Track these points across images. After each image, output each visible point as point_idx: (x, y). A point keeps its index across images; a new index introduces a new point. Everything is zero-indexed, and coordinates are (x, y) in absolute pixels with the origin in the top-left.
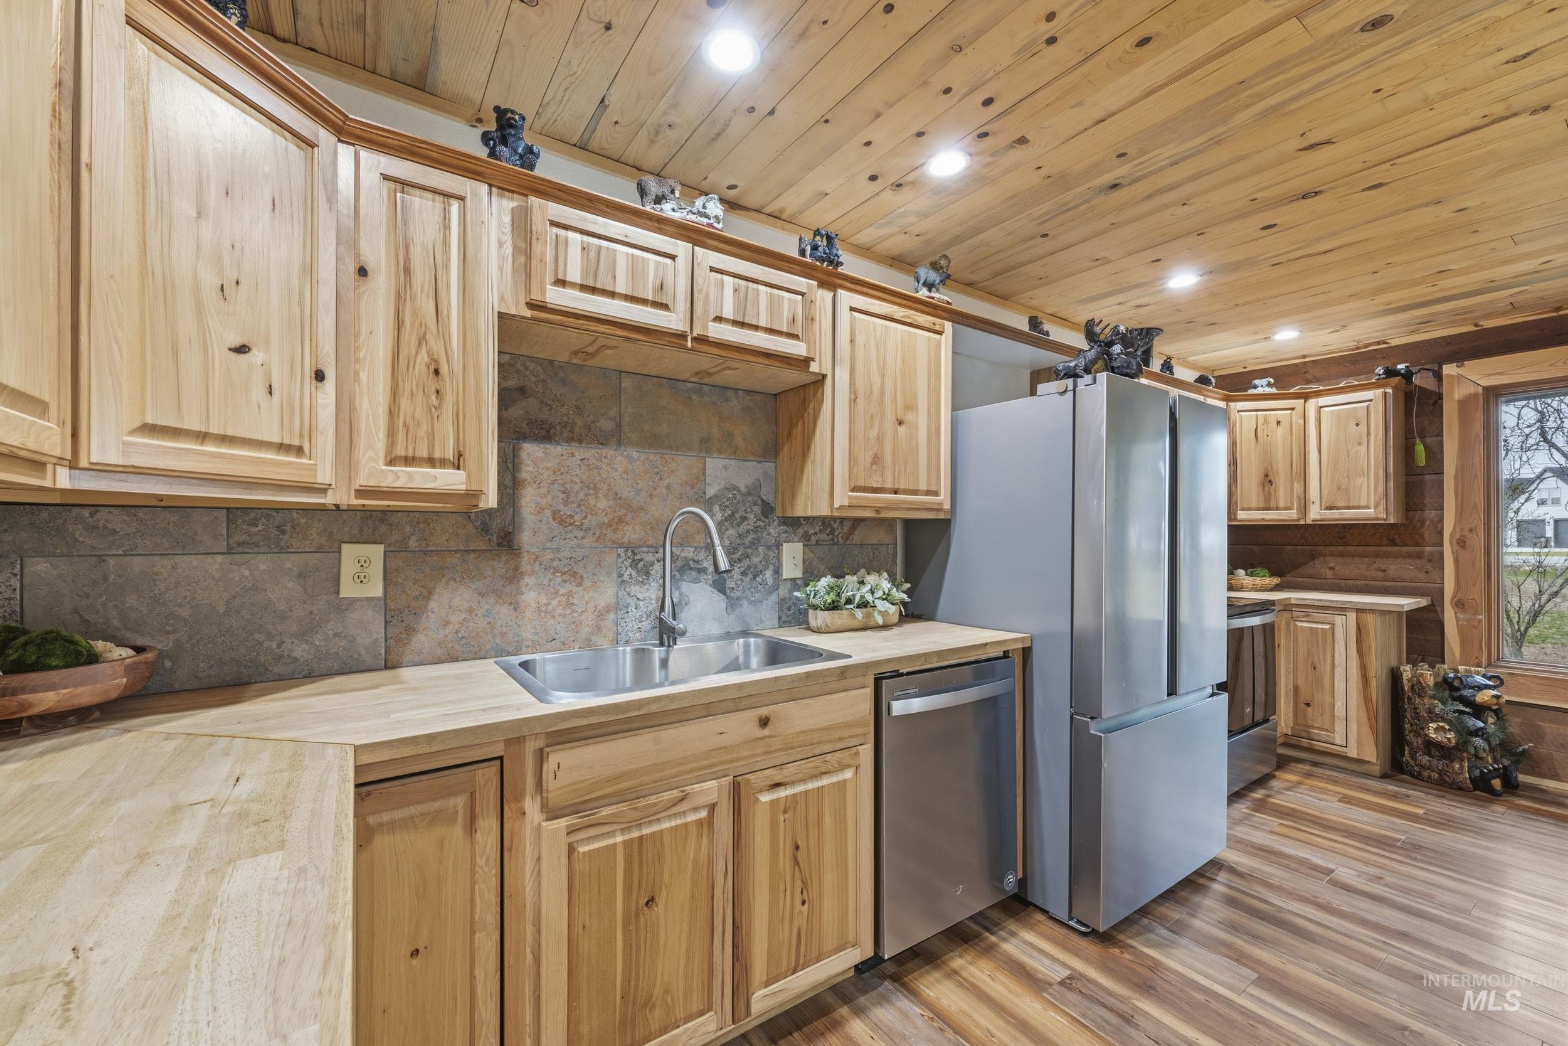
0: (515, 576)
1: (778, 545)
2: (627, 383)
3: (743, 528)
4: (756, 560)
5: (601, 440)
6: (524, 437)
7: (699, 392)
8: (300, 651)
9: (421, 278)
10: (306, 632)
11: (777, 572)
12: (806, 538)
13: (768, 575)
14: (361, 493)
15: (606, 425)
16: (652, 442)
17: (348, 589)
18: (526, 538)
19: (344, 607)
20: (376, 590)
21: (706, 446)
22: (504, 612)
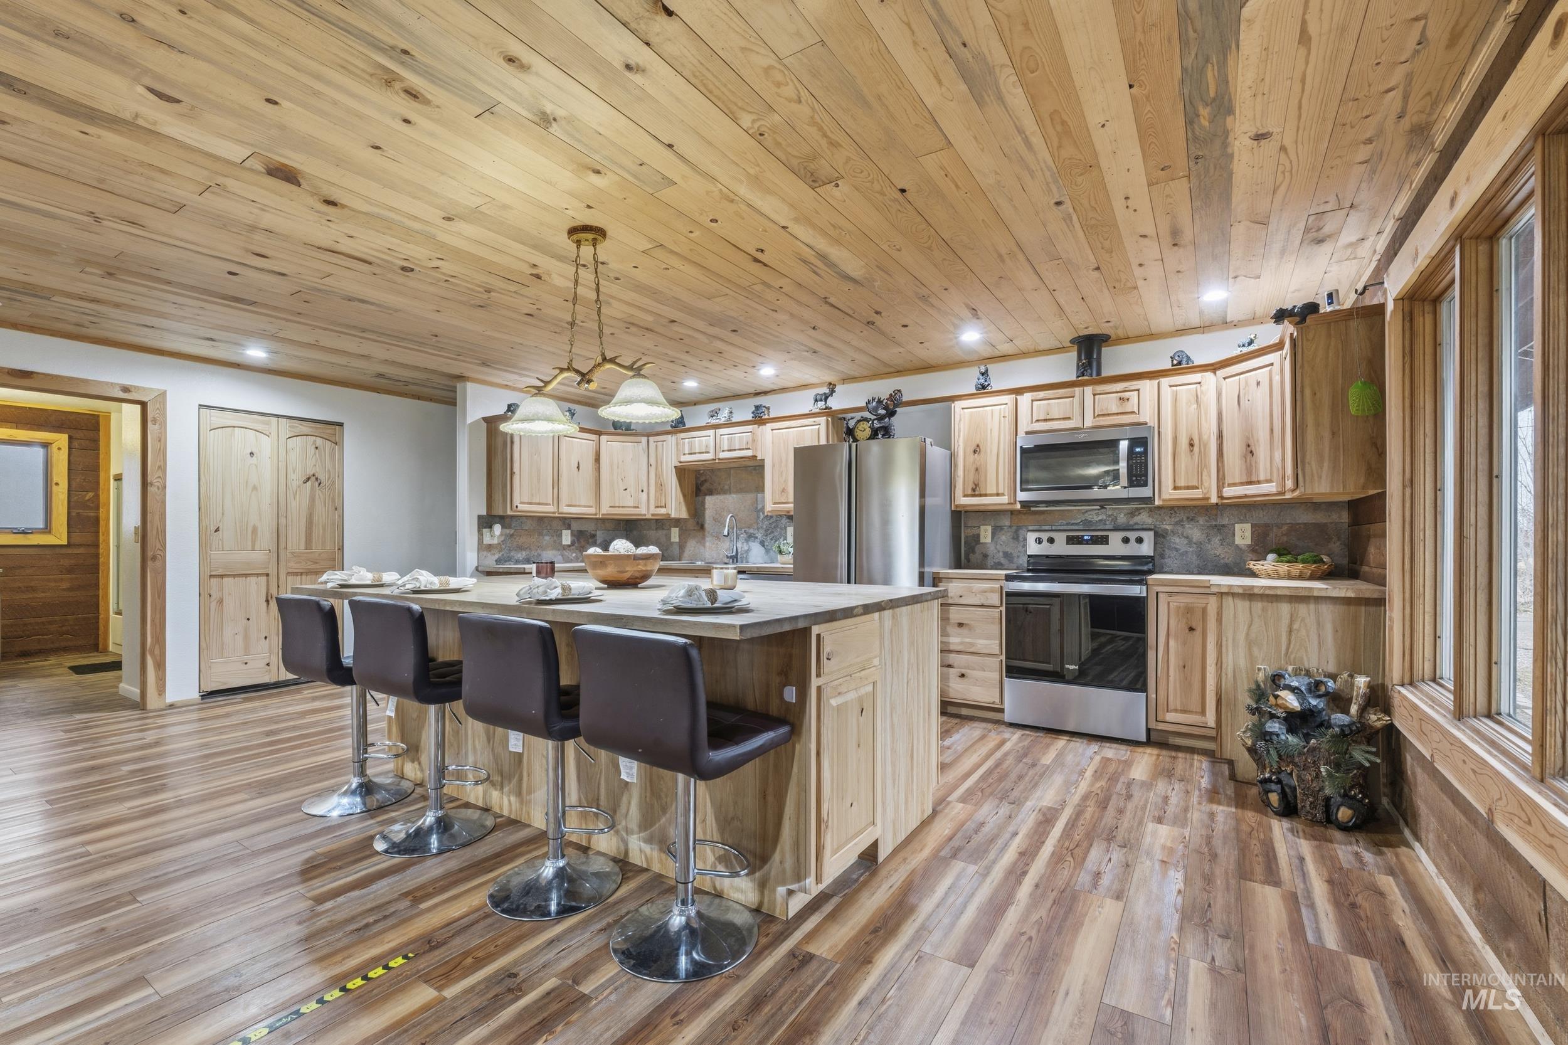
0: (704, 537)
1: (785, 528)
2: (732, 472)
3: (772, 521)
4: (776, 534)
5: (725, 492)
6: (706, 495)
7: (755, 469)
14: (653, 515)
15: (726, 487)
16: (740, 491)
17: (673, 540)
18: (707, 526)
19: (672, 544)
20: (677, 540)
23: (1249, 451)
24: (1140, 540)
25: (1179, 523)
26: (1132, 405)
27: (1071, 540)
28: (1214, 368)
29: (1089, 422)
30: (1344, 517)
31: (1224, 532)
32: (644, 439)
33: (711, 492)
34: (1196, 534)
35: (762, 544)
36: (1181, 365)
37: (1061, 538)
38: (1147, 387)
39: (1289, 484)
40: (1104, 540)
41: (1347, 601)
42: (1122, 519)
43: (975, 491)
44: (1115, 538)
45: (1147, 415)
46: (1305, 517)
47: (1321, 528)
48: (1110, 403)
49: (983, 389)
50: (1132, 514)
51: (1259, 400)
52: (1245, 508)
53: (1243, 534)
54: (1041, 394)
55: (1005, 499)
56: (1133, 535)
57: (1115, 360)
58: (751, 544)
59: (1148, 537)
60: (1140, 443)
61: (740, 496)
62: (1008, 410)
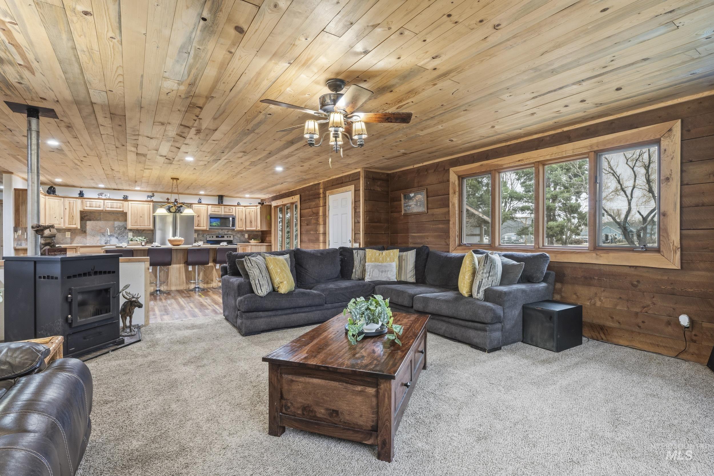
0: (86, 236)
1: (128, 233)
2: (102, 213)
3: (121, 231)
4: (123, 235)
5: (98, 220)
8: (62, 242)
9: (71, 209)
10: (63, 240)
11: (128, 237)
12: (133, 232)
13: (126, 237)
14: (67, 227)
15: (98, 218)
17: (66, 236)
18: (88, 231)
19: (66, 238)
20: (70, 236)
21: (115, 220)
22: (85, 240)
23: (251, 222)
24: (230, 237)
25: (236, 234)
26: (231, 211)
27: (217, 237)
28: (245, 206)
29: (223, 213)
30: (260, 233)
31: (243, 235)
32: (62, 199)
33: (90, 220)
34: (239, 236)
35: (117, 238)
36: (239, 204)
37: (215, 236)
38: (234, 208)
39: (260, 228)
40: (223, 237)
41: (267, 245)
42: (226, 233)
43: (198, 226)
44: (225, 236)
45: (234, 214)
46: (255, 233)
47: (257, 235)
48: (227, 209)
49: (200, 202)
50: (228, 232)
51: (253, 214)
52: (247, 231)
53: (246, 236)
54: (213, 206)
55: (205, 228)
56: (229, 236)
57: (226, 201)
58: (111, 238)
59: (232, 236)
60: (234, 219)
61: (106, 222)
62: (205, 208)
